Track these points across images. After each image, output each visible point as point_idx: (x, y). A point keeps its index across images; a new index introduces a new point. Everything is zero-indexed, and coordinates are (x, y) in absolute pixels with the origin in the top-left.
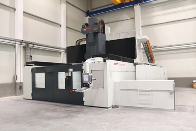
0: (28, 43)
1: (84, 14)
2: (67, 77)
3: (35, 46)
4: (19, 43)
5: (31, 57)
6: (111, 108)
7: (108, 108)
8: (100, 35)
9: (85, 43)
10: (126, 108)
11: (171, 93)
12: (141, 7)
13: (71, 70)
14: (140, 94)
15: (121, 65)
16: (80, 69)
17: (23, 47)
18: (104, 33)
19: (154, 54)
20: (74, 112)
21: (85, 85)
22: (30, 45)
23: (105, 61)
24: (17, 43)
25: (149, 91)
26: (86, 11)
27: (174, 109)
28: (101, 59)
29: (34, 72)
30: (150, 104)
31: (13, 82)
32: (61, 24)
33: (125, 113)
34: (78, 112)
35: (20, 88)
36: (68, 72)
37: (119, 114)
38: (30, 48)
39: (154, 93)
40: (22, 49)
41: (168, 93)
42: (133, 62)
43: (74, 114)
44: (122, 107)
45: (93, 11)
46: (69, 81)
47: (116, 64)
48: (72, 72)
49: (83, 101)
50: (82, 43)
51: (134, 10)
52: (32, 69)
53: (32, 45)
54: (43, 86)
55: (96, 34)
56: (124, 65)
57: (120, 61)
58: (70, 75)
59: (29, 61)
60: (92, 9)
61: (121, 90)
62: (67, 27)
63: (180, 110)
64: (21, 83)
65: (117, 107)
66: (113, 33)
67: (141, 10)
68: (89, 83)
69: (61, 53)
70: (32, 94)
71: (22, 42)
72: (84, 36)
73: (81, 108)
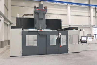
2: (57, 38)
13: (60, 34)
36: (59, 35)
39: (91, 44)
48: (61, 35)
49: (68, 51)
58: (60, 37)
69: (1, 20)
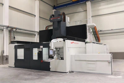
0: (12, 28)
1: (52, 8)
2: (39, 51)
3: (17, 30)
4: (6, 28)
5: (14, 37)
6: (69, 73)
7: (66, 73)
8: (62, 23)
9: (52, 28)
10: (79, 73)
11: (109, 63)
12: (92, 3)
14: (88, 63)
15: (76, 43)
16: (48, 46)
17: (9, 30)
18: (65, 21)
19: (100, 35)
20: (43, 75)
21: (51, 57)
22: (14, 29)
23: (64, 41)
24: (4, 28)
25: (94, 61)
26: (53, 5)
27: (111, 73)
28: (62, 40)
29: (16, 48)
30: (95, 70)
31: (1, 55)
32: (35, 15)
33: (78, 76)
34: (46, 75)
35: (6, 60)
37: (74, 76)
38: (14, 32)
40: (8, 32)
41: (107, 63)
42: (84, 41)
43: (43, 77)
44: (76, 72)
45: (58, 5)
46: (40, 54)
47: (72, 43)
49: (50, 68)
50: (50, 28)
51: (86, 5)
52: (15, 46)
53: (15, 29)
54: (23, 58)
55: (59, 22)
56: (78, 43)
57: (75, 41)
58: (41, 50)
59: (13, 41)
60: (57, 5)
61: (76, 60)
62: (40, 17)
63: (115, 75)
64: (7, 56)
65: (73, 72)
66: (71, 21)
67: (91, 5)
68: (53, 56)
69: (35, 35)
70: (15, 63)
71: (8, 27)
72: (52, 24)
73: (48, 73)
